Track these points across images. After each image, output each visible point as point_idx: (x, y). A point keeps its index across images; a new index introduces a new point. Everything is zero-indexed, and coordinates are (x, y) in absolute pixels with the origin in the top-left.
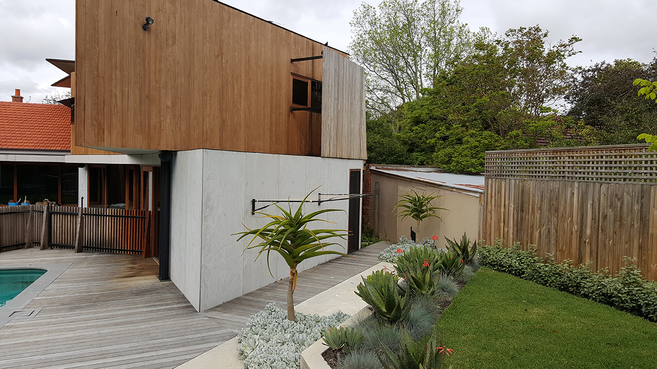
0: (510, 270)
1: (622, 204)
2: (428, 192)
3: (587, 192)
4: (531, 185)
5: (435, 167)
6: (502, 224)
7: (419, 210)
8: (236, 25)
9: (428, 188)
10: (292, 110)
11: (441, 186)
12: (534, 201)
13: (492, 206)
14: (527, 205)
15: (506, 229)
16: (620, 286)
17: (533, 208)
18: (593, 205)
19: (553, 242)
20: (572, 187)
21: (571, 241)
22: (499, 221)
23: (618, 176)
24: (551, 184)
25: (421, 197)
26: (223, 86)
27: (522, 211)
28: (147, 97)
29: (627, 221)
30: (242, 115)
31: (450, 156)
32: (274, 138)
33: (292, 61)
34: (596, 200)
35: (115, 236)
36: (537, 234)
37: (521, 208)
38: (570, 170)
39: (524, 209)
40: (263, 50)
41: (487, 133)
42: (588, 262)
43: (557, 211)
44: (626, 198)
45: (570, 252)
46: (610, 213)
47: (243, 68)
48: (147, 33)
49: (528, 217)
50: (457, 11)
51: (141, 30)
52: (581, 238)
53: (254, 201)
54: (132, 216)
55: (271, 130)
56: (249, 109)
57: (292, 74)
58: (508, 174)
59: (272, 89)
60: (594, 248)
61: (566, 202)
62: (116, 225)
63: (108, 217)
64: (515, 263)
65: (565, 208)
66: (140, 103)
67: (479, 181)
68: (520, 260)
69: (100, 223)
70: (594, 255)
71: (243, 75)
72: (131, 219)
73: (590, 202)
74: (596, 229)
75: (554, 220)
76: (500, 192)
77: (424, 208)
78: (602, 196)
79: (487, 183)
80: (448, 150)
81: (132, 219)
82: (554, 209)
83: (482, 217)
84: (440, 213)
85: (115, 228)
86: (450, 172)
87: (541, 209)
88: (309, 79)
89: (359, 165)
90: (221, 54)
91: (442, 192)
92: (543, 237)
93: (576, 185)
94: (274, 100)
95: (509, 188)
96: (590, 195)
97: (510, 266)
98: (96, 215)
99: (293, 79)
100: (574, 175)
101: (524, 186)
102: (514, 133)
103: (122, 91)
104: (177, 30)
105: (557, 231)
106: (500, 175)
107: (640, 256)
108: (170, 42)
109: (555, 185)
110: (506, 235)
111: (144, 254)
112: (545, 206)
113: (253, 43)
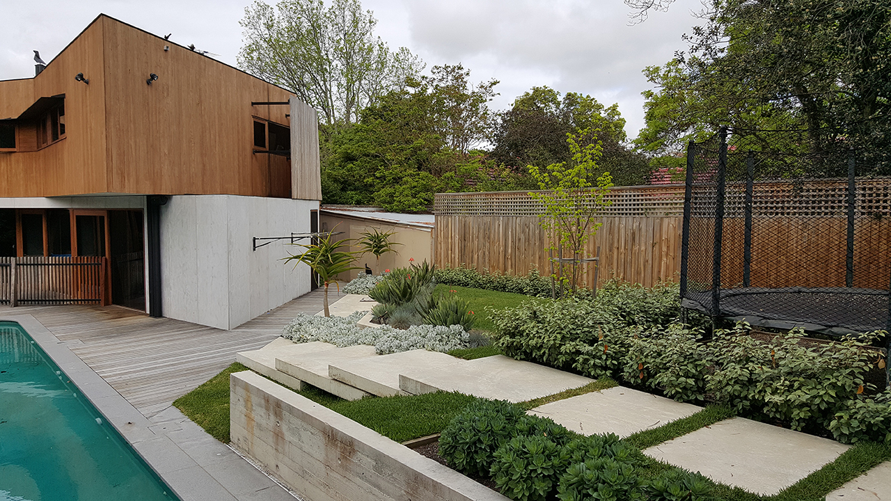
0: (459, 283)
1: (529, 230)
2: (384, 230)
3: (508, 224)
4: (470, 219)
5: (376, 207)
6: (450, 252)
7: (378, 246)
8: (210, 73)
9: (382, 226)
10: (255, 152)
11: (396, 223)
12: (473, 233)
13: (441, 239)
14: (468, 236)
15: (453, 256)
16: (528, 281)
17: (472, 237)
18: (512, 232)
19: (487, 261)
20: (499, 220)
21: (499, 260)
22: (447, 250)
23: (526, 212)
24: (485, 218)
25: (380, 235)
26: (202, 132)
27: (465, 240)
28: (152, 146)
29: (532, 242)
30: (218, 159)
31: (391, 195)
32: (242, 181)
33: (253, 104)
34: (514, 228)
35: (61, 286)
36: (476, 256)
37: (464, 238)
38: (497, 208)
39: (466, 239)
40: (230, 94)
41: (423, 173)
42: (510, 270)
43: (489, 238)
44: (532, 226)
45: (498, 268)
46: (522, 237)
47: (216, 113)
48: (149, 87)
49: (469, 244)
50: (371, 22)
51: (146, 84)
52: (505, 256)
53: (254, 239)
54: (82, 263)
55: (239, 172)
56: (222, 152)
57: (253, 117)
58: (453, 212)
59: (238, 132)
60: (514, 262)
61: (495, 231)
62: (61, 274)
63: (50, 266)
64: (462, 277)
65: (494, 235)
66: (147, 153)
67: (430, 219)
68: (466, 276)
69: (40, 273)
70: (513, 266)
71: (217, 121)
72: (81, 267)
73: (510, 230)
74: (514, 248)
75: (487, 244)
76: (447, 226)
77: (383, 243)
78: (517, 225)
79: (436, 220)
80: (389, 190)
81: (83, 266)
82: (487, 237)
83: (433, 248)
84: (396, 247)
85: (61, 277)
86: (392, 212)
87: (478, 237)
88: (266, 120)
89: (316, 206)
90: (200, 103)
91: (397, 229)
92: (480, 258)
93: (501, 218)
94: (240, 143)
95: (455, 222)
96: (510, 225)
97: (459, 281)
98: (34, 265)
99: (254, 122)
100: (500, 211)
101: (465, 221)
102: (448, 174)
103: (135, 142)
104: (170, 83)
105: (489, 253)
106: (447, 213)
107: (540, 265)
108: (165, 94)
109: (488, 219)
110: (453, 260)
111: (102, 303)
112: (481, 236)
113: (223, 89)
